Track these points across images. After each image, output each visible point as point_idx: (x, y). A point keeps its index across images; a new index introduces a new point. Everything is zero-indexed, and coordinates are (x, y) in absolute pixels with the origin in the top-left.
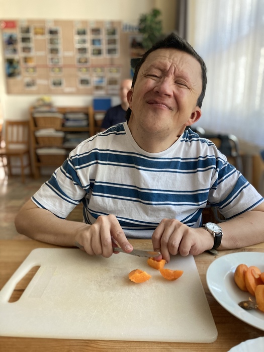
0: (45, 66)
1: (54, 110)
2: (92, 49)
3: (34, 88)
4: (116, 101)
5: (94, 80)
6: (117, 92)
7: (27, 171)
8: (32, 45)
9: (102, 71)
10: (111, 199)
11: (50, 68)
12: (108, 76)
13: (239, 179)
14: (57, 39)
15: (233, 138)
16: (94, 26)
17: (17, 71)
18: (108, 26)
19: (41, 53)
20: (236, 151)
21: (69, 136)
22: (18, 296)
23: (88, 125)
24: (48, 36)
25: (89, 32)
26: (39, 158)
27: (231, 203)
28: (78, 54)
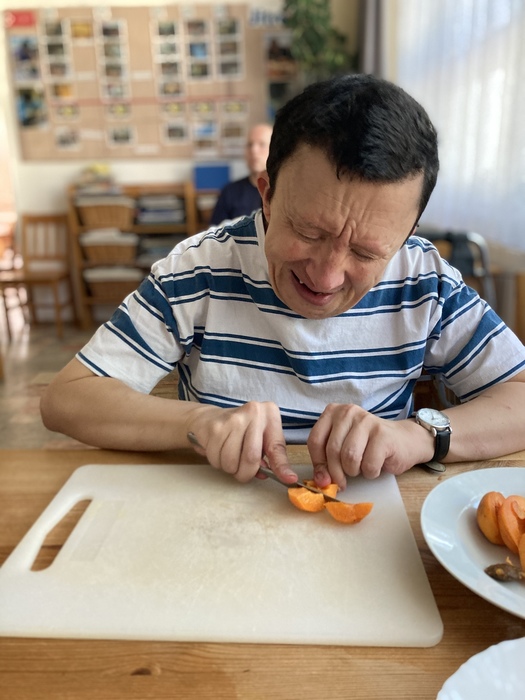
0: (97, 102)
1: (116, 190)
2: (190, 64)
3: (75, 148)
4: (239, 171)
5: (195, 127)
6: (240, 151)
7: (66, 314)
8: (68, 58)
9: (211, 108)
10: (235, 366)
11: (106, 105)
12: (224, 118)
13: (484, 317)
14: (118, 46)
15: (477, 238)
16: (192, 16)
17: (39, 113)
18: (220, 15)
19: (86, 76)
20: (483, 265)
21: (149, 244)
22: (48, 558)
23: (185, 220)
24: (99, 41)
25: (181, 29)
26: (89, 289)
27: (467, 367)
28: (162, 76)
